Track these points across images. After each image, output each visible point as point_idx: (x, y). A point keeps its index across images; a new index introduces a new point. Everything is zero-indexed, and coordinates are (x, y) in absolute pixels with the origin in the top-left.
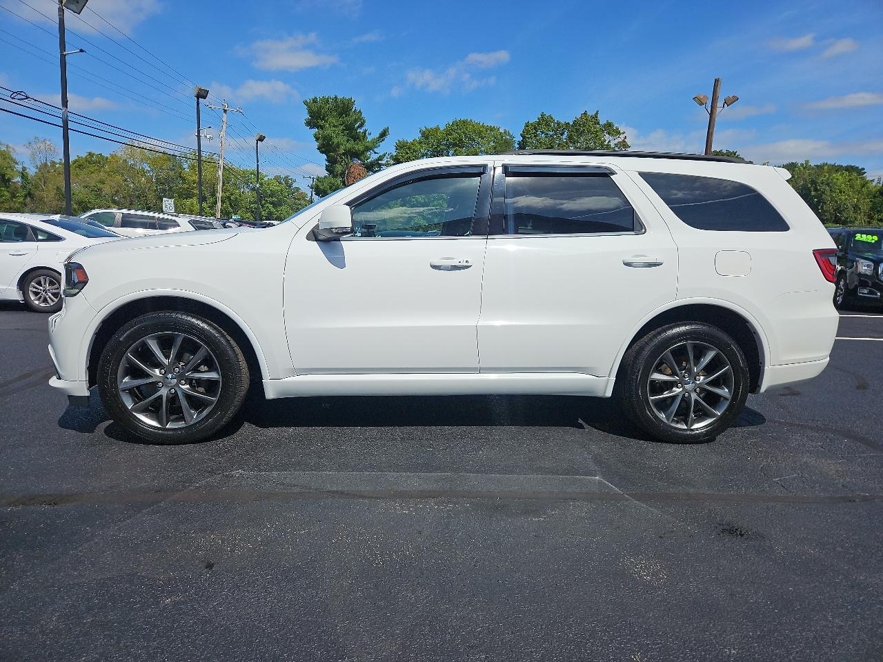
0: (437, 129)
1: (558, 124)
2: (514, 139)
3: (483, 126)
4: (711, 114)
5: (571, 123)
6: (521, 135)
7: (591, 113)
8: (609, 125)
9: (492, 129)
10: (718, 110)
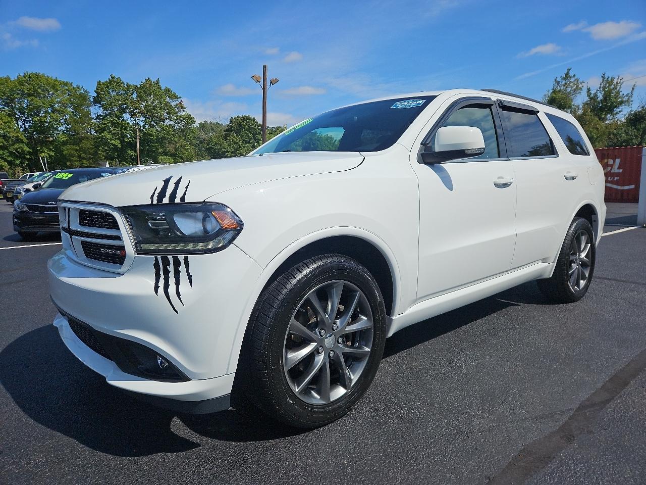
0: (8, 78)
1: (128, 85)
2: (89, 94)
3: (56, 80)
4: (264, 89)
5: (139, 86)
6: (95, 92)
7: (153, 80)
8: (168, 91)
9: (66, 84)
10: (268, 87)
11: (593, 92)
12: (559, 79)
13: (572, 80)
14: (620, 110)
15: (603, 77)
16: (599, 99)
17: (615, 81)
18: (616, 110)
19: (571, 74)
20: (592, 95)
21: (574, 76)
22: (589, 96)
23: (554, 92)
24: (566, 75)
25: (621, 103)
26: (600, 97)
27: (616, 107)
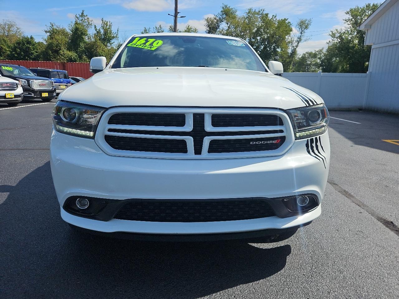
11: (98, 28)
12: (78, 16)
13: (86, 18)
14: (114, 42)
15: (102, 20)
16: (101, 33)
17: (108, 24)
18: (112, 41)
19: (85, 14)
20: (98, 30)
21: (87, 15)
22: (96, 30)
23: (76, 23)
24: (82, 13)
25: (113, 37)
26: (102, 32)
27: (111, 39)
